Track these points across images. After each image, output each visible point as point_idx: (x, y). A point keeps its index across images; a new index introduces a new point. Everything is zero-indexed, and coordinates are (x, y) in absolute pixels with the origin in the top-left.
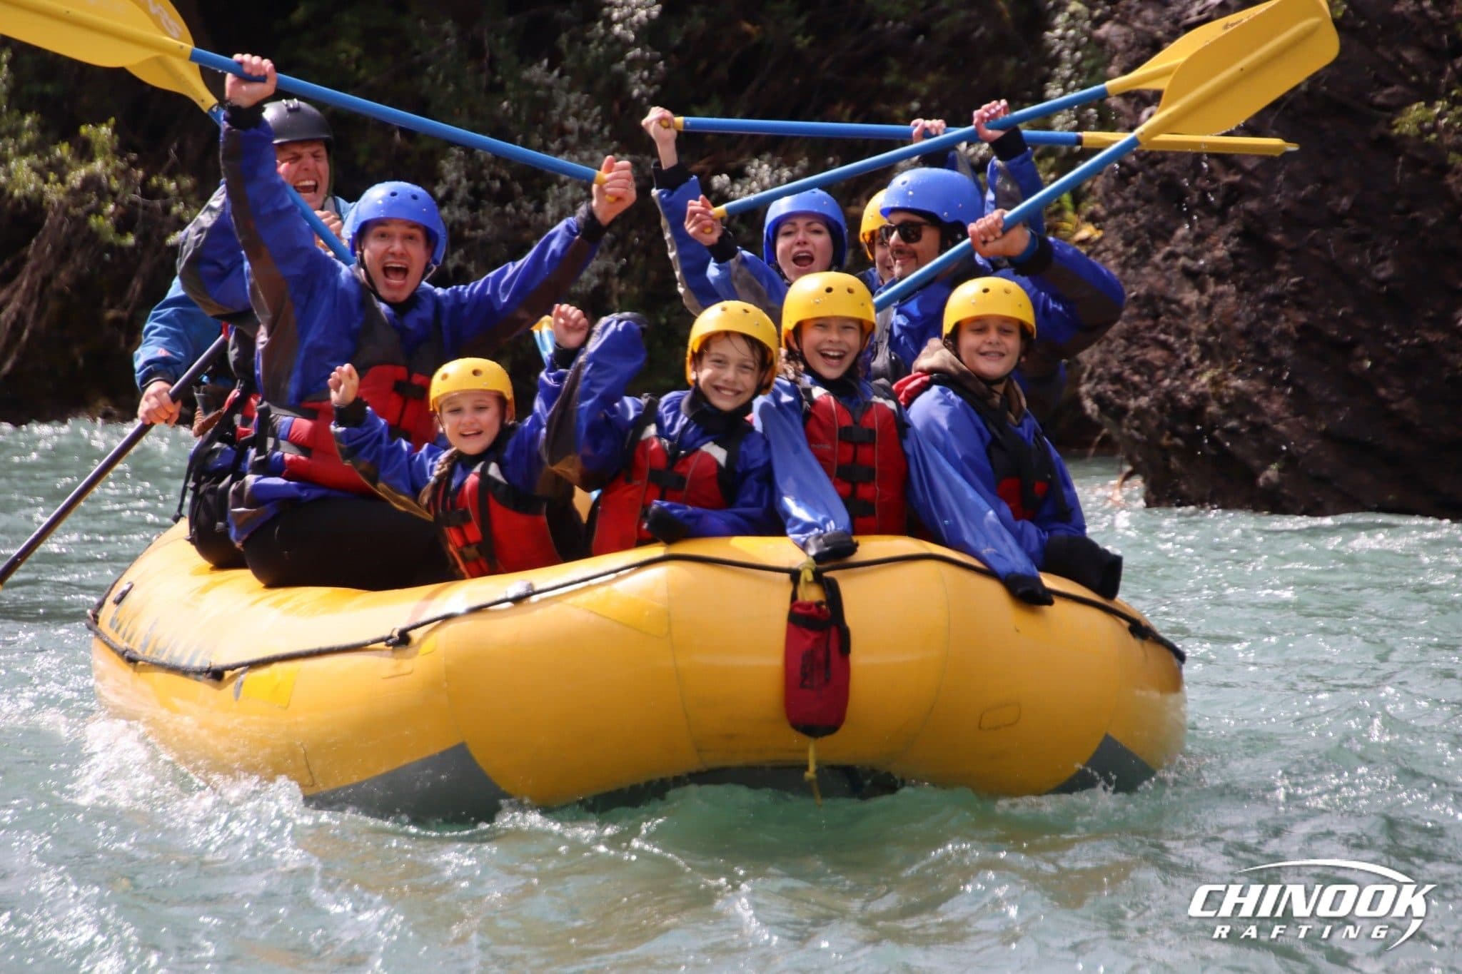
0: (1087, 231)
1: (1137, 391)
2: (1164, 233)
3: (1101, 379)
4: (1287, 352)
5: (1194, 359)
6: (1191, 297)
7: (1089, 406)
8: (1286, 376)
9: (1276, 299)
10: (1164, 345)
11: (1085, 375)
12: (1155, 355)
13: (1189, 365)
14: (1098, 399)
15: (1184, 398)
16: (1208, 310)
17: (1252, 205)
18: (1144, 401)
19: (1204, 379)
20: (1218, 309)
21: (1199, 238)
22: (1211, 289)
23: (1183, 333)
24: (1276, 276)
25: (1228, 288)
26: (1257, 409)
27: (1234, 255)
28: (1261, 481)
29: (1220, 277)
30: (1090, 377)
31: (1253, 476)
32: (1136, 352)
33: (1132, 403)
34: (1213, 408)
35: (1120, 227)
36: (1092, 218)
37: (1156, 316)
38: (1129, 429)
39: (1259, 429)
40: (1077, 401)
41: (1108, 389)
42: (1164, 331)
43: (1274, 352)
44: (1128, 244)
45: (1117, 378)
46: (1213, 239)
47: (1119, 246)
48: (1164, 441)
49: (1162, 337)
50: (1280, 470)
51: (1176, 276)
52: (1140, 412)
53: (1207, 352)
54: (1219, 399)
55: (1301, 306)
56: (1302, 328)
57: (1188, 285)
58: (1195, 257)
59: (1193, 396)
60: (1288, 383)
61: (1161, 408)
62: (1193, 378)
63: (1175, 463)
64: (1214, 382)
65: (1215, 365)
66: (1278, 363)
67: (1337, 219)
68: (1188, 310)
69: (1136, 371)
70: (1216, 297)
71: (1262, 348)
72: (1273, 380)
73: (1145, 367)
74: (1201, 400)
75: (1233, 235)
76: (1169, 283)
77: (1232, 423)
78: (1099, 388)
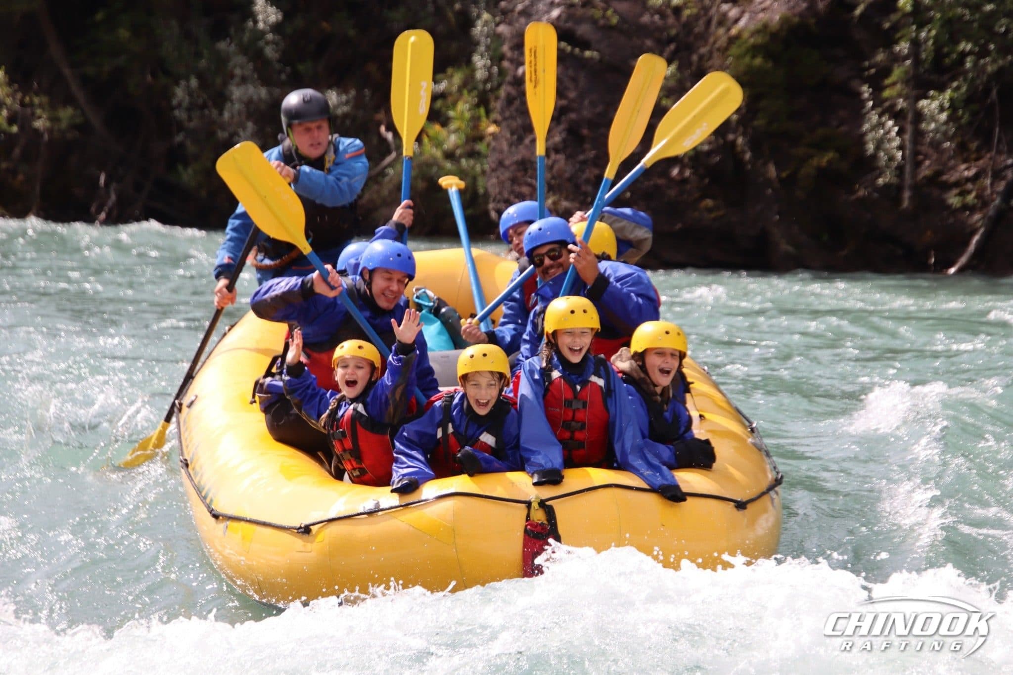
0: (492, 129)
2: (530, 130)
3: (499, 202)
4: (589, 188)
5: (545, 191)
7: (494, 215)
8: (589, 199)
9: (584, 162)
10: (530, 185)
11: (492, 199)
12: (526, 190)
16: (551, 168)
17: (573, 116)
19: (550, 202)
20: (556, 167)
22: (553, 156)
24: (583, 151)
25: (561, 157)
27: (564, 141)
29: (557, 151)
30: (494, 200)
32: (517, 188)
35: (508, 126)
36: (495, 122)
37: (526, 170)
40: (487, 213)
43: (583, 188)
44: (512, 133)
46: (554, 132)
47: (508, 135)
49: (529, 180)
53: (551, 188)
55: (596, 166)
64: (554, 203)
65: (554, 194)
66: (585, 194)
70: (555, 162)
71: (577, 187)
72: (583, 203)
75: (564, 130)
78: (499, 206)
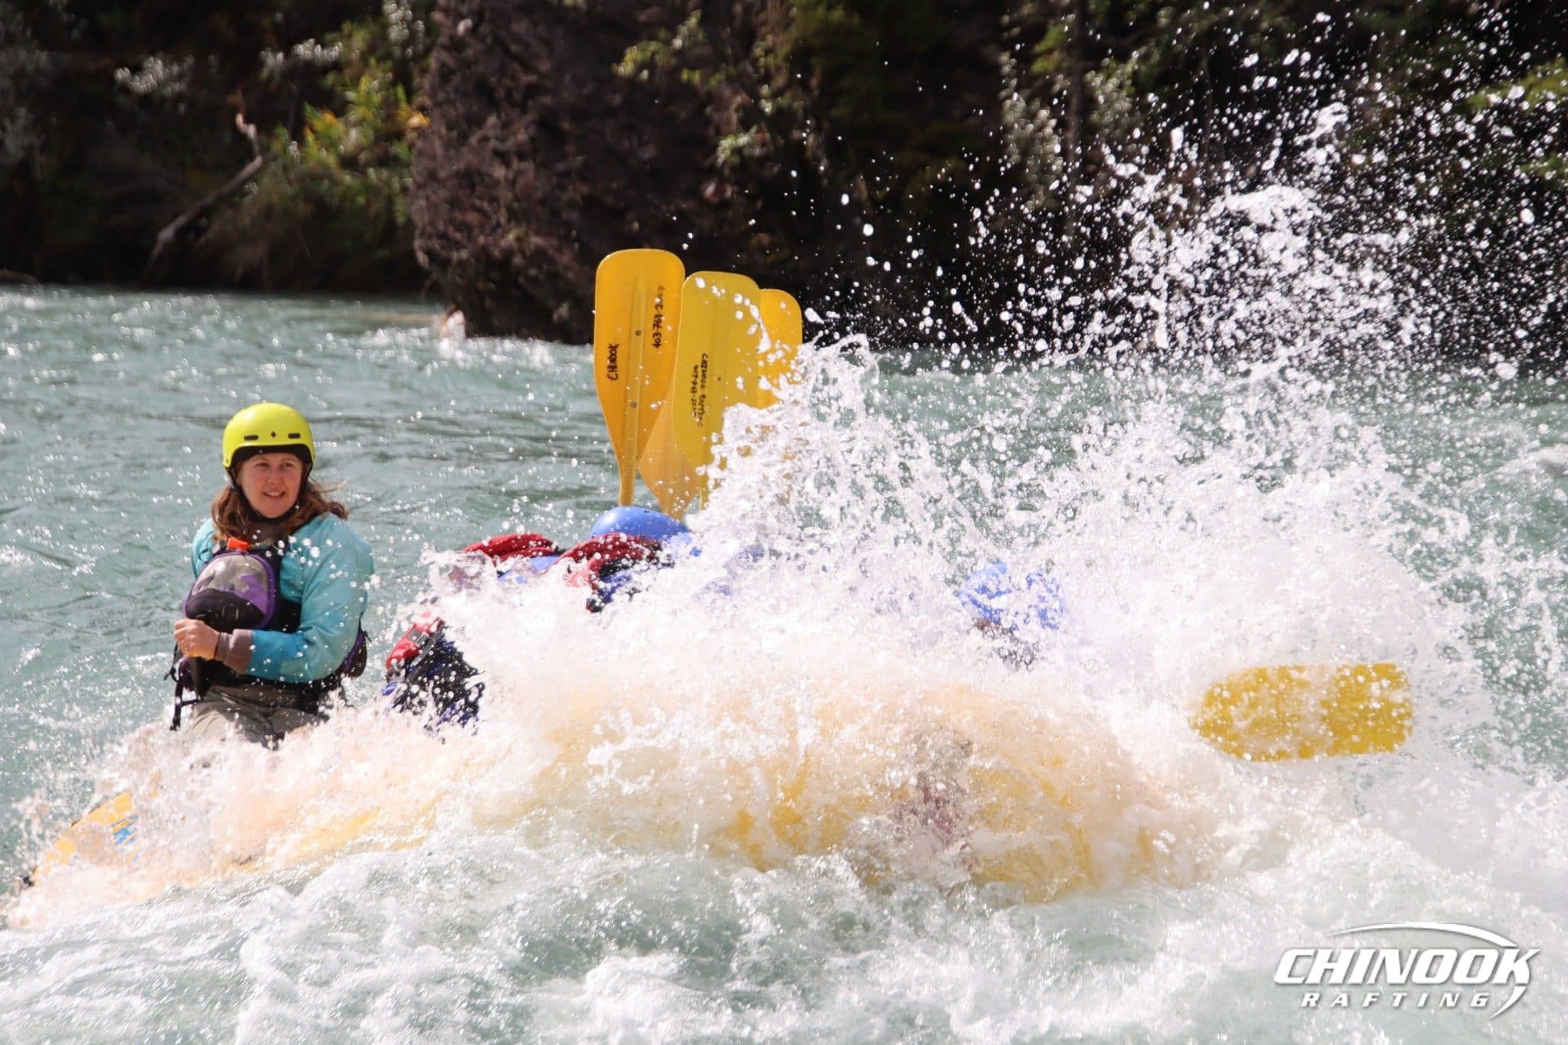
0: (417, 120)
1: (458, 246)
2: (477, 122)
3: (430, 237)
4: (574, 216)
5: (503, 220)
6: (499, 172)
7: (422, 258)
8: (574, 233)
9: (565, 175)
10: (480, 210)
11: (417, 233)
12: (472, 218)
13: (498, 225)
14: (430, 253)
15: (497, 253)
16: (513, 183)
17: (546, 100)
18: (464, 254)
19: (511, 237)
20: (521, 182)
21: (505, 125)
22: (516, 164)
23: (493, 200)
24: (564, 157)
25: (529, 166)
26: (551, 261)
27: (532, 140)
28: (555, 317)
29: (522, 156)
30: (422, 234)
31: (549, 315)
32: (457, 215)
33: (455, 256)
34: (518, 260)
35: (444, 116)
36: (422, 109)
37: (472, 187)
38: (452, 277)
39: (554, 277)
40: (411, 255)
41: (436, 244)
42: (481, 199)
43: (565, 215)
44: (450, 128)
45: (443, 236)
46: (516, 126)
47: (444, 131)
48: (481, 285)
49: (477, 203)
50: (570, 308)
51: (488, 154)
52: (461, 263)
54: (523, 252)
55: (584, 180)
56: (588, 198)
57: (496, 163)
58: (502, 140)
59: (503, 250)
60: (577, 239)
61: (477, 260)
62: (503, 237)
63: (488, 303)
64: (518, 239)
65: (518, 224)
66: (568, 225)
67: (611, 112)
68: (497, 183)
69: (457, 229)
70: (518, 173)
71: (555, 213)
72: (565, 239)
73: (465, 228)
74: (508, 254)
75: (533, 122)
76: (482, 160)
77: (533, 272)
78: (430, 243)
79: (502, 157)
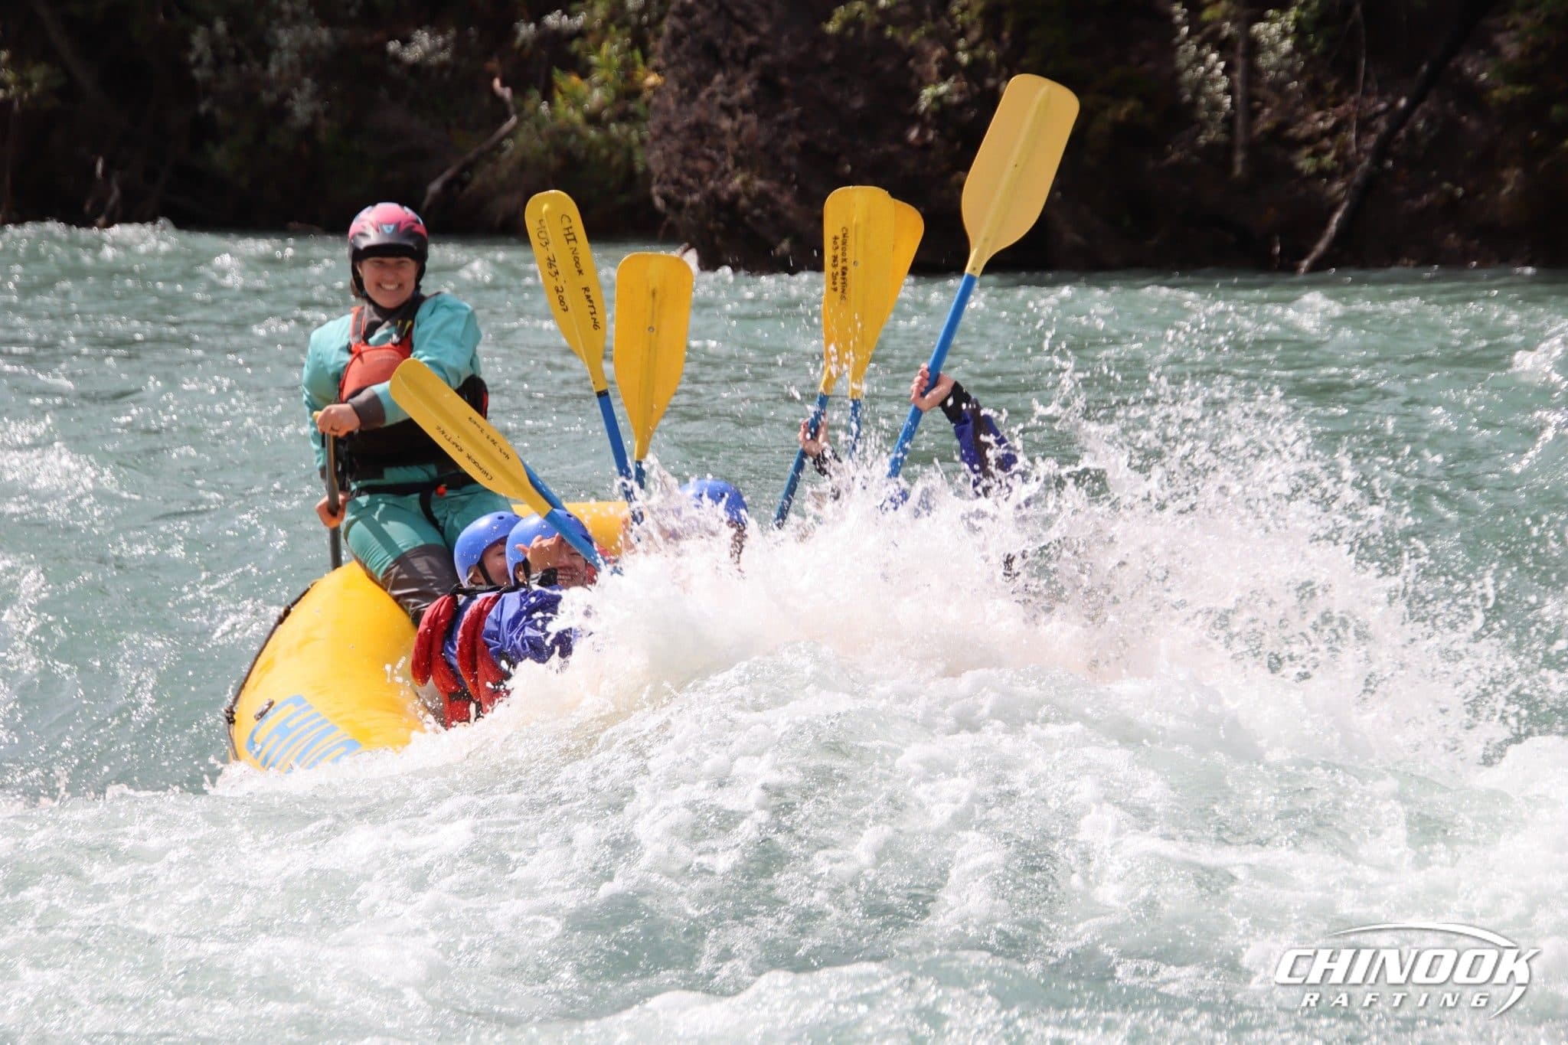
0: (653, 79)
1: (691, 191)
2: (706, 79)
3: (665, 183)
4: (793, 161)
5: (730, 167)
6: (726, 124)
7: (659, 202)
8: (794, 176)
9: (784, 124)
10: (709, 158)
11: (655, 179)
12: (702, 165)
13: (726, 171)
14: (665, 197)
15: (725, 196)
16: (737, 133)
17: (767, 58)
18: (696, 198)
19: (737, 181)
20: (745, 132)
21: (731, 82)
22: (740, 116)
23: (721, 149)
24: (783, 109)
25: (751, 117)
26: (773, 202)
27: (755, 94)
28: (778, 252)
29: (745, 109)
30: (659, 181)
31: (771, 250)
32: (690, 163)
33: (688, 200)
34: (743, 202)
35: (676, 75)
36: (657, 70)
37: (702, 138)
38: (686, 218)
39: (776, 216)
40: (649, 200)
41: (671, 190)
42: (710, 148)
43: (785, 161)
44: (682, 86)
45: (677, 182)
46: (740, 82)
47: (676, 89)
48: (711, 225)
49: (707, 152)
50: (791, 244)
51: (716, 108)
52: (694, 206)
53: (739, 163)
54: (747, 195)
55: (801, 128)
56: (804, 145)
57: (723, 116)
58: (728, 95)
59: (730, 193)
60: (796, 182)
61: (708, 202)
62: (730, 181)
63: (718, 240)
64: (744, 183)
65: (743, 171)
66: (787, 168)
67: (824, 67)
68: (723, 134)
69: (690, 176)
70: (743, 125)
71: (776, 159)
72: (786, 183)
73: (696, 174)
74: (735, 196)
75: (755, 79)
76: (711, 114)
77: (757, 212)
78: (666, 188)
79: (729, 110)
